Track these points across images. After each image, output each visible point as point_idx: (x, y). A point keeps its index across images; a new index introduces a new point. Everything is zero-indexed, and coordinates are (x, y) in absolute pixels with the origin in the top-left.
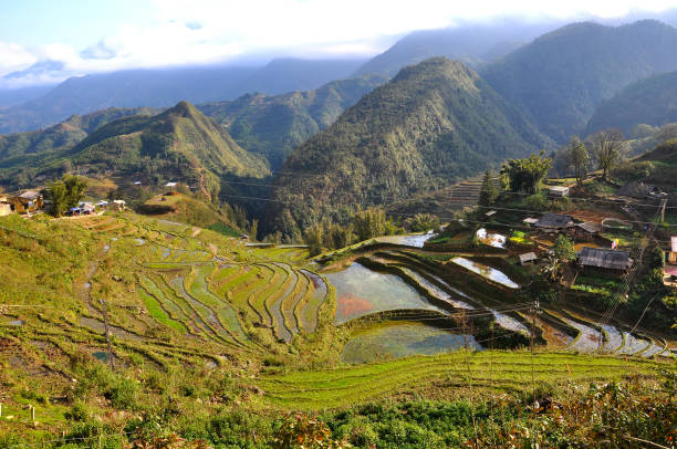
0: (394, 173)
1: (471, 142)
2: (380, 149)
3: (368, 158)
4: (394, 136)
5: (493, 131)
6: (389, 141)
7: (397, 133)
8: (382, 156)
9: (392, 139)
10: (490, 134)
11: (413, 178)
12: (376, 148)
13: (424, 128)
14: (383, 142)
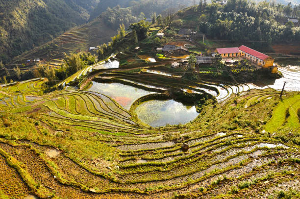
0: (23, 32)
1: (53, 13)
2: (11, 20)
3: (6, 26)
4: (16, 13)
5: (61, 7)
6: (15, 16)
7: (17, 11)
8: (13, 25)
9: (16, 15)
10: (60, 9)
11: (33, 34)
12: (9, 20)
13: (30, 8)
14: (12, 17)
